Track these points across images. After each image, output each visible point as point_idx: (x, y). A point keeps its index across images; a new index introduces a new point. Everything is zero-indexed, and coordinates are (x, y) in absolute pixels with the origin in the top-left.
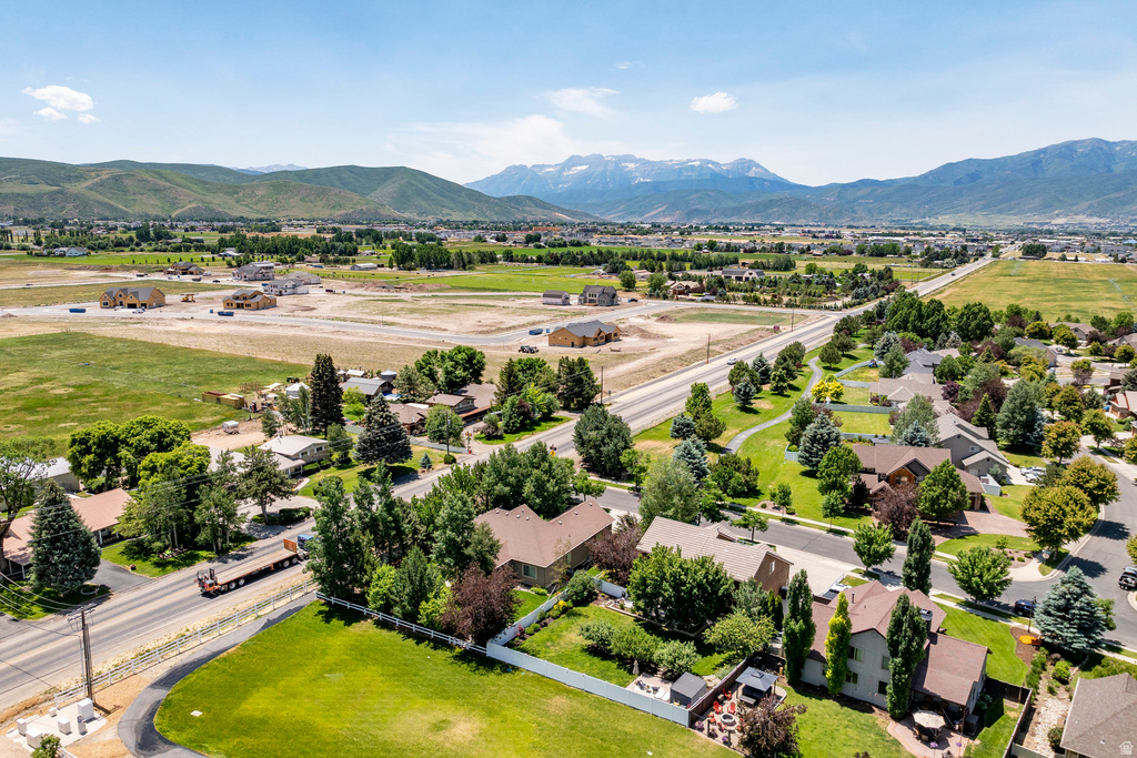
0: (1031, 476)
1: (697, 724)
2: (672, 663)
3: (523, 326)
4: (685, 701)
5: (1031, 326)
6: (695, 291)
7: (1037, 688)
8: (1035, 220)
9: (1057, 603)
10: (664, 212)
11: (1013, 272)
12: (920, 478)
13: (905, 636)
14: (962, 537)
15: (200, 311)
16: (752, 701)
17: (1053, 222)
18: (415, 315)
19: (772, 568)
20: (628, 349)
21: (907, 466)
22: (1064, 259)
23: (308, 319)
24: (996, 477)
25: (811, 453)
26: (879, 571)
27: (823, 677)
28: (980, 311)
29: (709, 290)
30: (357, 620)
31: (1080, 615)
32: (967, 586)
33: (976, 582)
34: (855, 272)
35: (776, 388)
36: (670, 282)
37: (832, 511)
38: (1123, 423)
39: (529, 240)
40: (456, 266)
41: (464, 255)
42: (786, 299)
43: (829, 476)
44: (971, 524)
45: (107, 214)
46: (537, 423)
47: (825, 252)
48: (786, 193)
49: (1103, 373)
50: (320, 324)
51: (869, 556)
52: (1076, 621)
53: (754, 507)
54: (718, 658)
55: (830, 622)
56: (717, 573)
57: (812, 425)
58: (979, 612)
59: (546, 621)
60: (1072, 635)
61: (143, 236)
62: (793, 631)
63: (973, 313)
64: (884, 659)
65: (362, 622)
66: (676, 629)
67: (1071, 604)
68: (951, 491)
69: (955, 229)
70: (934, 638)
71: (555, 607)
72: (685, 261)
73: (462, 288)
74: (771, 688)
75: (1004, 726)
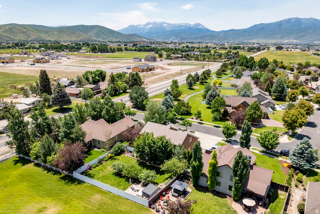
0: (283, 108)
1: (152, 206)
2: (145, 179)
3: (126, 67)
4: (148, 196)
5: (280, 65)
6: (180, 57)
7: (291, 185)
8: (279, 41)
9: (298, 152)
10: (174, 39)
11: (274, 53)
12: (246, 108)
13: (240, 168)
14: (260, 128)
15: (25, 64)
16: (177, 195)
17: (284, 41)
18: (93, 64)
19: (190, 140)
20: (156, 73)
21: (242, 103)
22: (288, 50)
23: (58, 66)
24: (271, 108)
25: (209, 101)
26: (231, 140)
27: (206, 183)
28: (265, 60)
29: (184, 57)
30: (28, 163)
31: (307, 156)
32: (263, 145)
33: (267, 144)
34: (228, 52)
35: (201, 82)
36: (173, 55)
37: (215, 119)
38: (310, 92)
39: (134, 45)
40: (110, 52)
41: (112, 49)
42: (207, 60)
43: (215, 107)
44: (264, 123)
45: (8, 39)
46: (121, 94)
47: (220, 48)
48: (209, 33)
49: (303, 78)
50: (61, 67)
51: (228, 135)
52: (306, 158)
53: (188, 119)
54: (167, 176)
55: (209, 162)
56: (167, 143)
57: (210, 91)
58: (267, 155)
59: (102, 162)
60: (304, 164)
61: (17, 45)
62: (194, 166)
63: (263, 61)
64: (231, 177)
65: (30, 164)
66: (152, 164)
67: (304, 152)
68: (257, 112)
69: (257, 43)
70: (251, 167)
71: (107, 157)
72: (179, 50)
73: (110, 57)
74: (185, 188)
75: (279, 202)
